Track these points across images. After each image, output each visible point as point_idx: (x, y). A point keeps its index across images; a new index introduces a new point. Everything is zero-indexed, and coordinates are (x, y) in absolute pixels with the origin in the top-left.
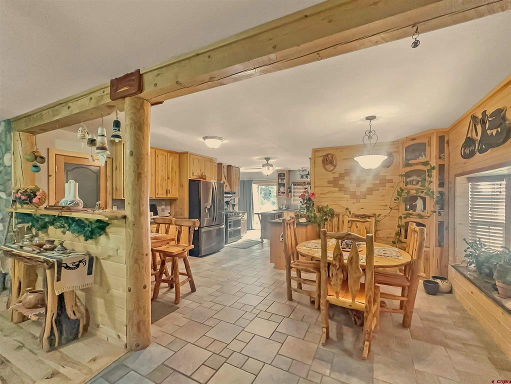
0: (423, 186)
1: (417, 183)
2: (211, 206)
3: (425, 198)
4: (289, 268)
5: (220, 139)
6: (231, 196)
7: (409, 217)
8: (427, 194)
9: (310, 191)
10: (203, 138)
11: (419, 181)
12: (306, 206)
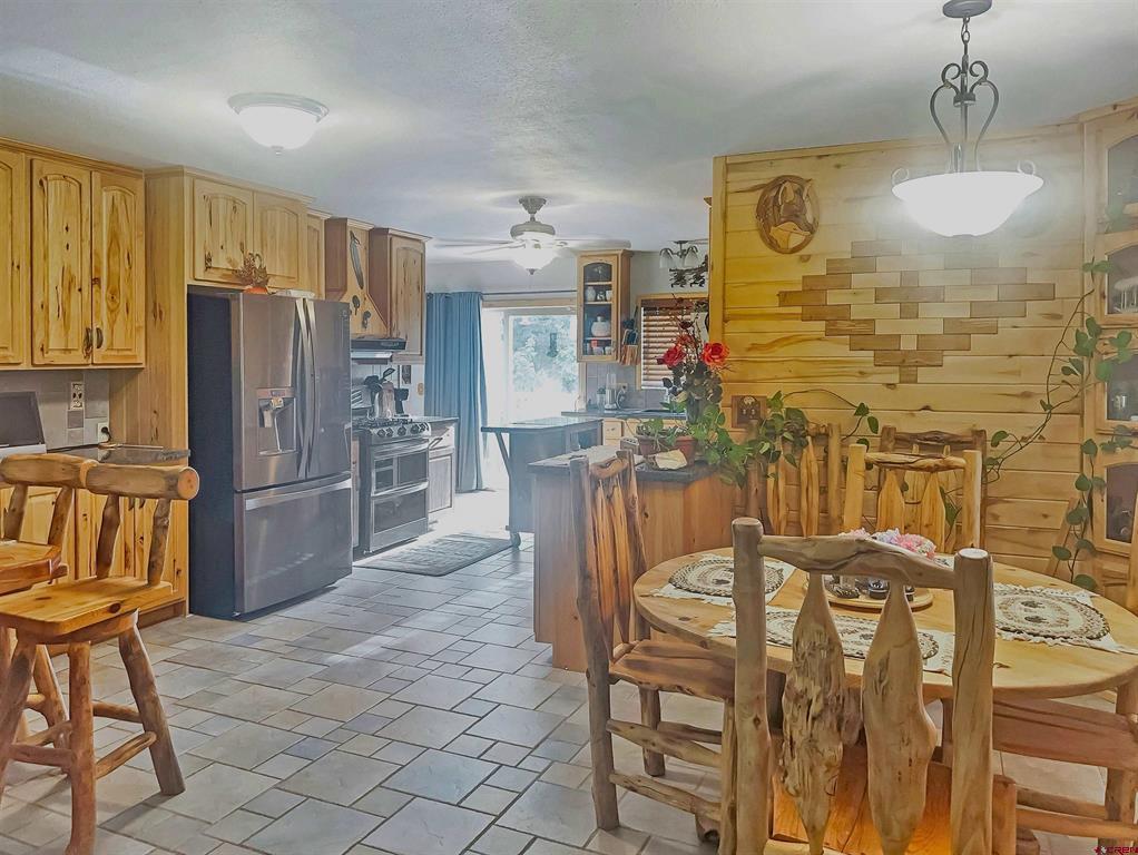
2: (287, 402)
4: (603, 682)
5: (310, 106)
6: (387, 356)
7: (1127, 445)
9: (705, 338)
10: (231, 102)
12: (689, 401)
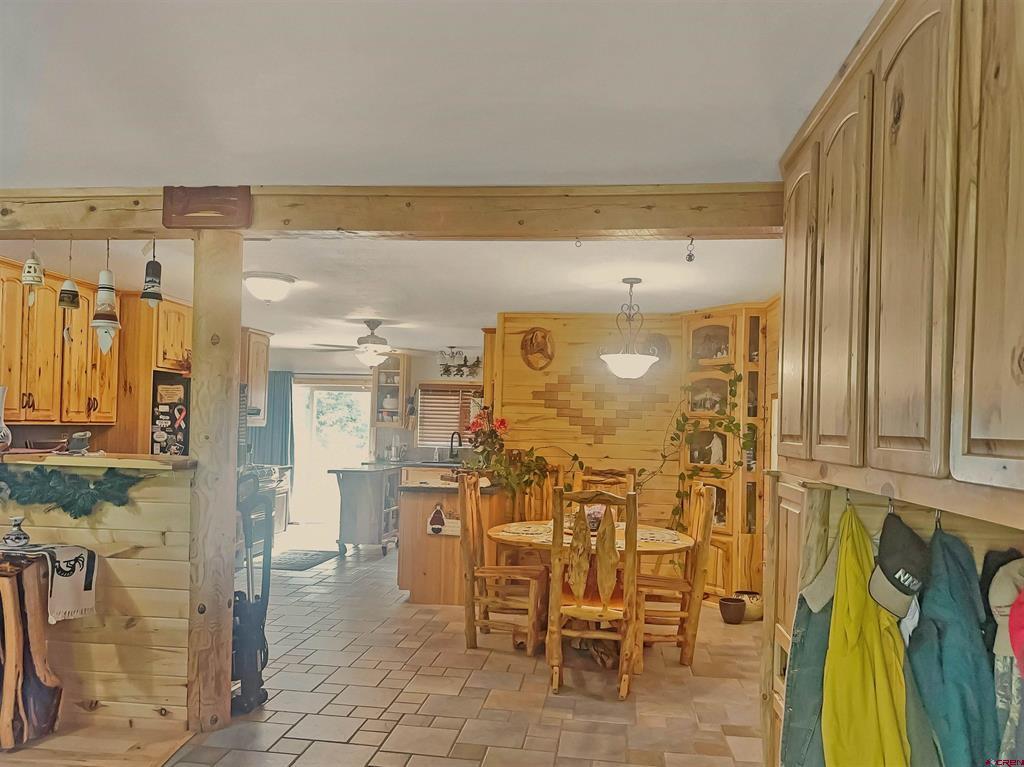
0: (721, 412)
1: (713, 407)
3: (725, 436)
4: (473, 580)
5: (289, 279)
7: (697, 475)
8: (728, 429)
11: (716, 403)
12: (484, 450)
